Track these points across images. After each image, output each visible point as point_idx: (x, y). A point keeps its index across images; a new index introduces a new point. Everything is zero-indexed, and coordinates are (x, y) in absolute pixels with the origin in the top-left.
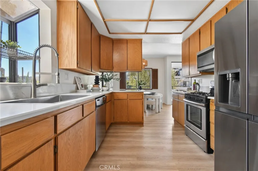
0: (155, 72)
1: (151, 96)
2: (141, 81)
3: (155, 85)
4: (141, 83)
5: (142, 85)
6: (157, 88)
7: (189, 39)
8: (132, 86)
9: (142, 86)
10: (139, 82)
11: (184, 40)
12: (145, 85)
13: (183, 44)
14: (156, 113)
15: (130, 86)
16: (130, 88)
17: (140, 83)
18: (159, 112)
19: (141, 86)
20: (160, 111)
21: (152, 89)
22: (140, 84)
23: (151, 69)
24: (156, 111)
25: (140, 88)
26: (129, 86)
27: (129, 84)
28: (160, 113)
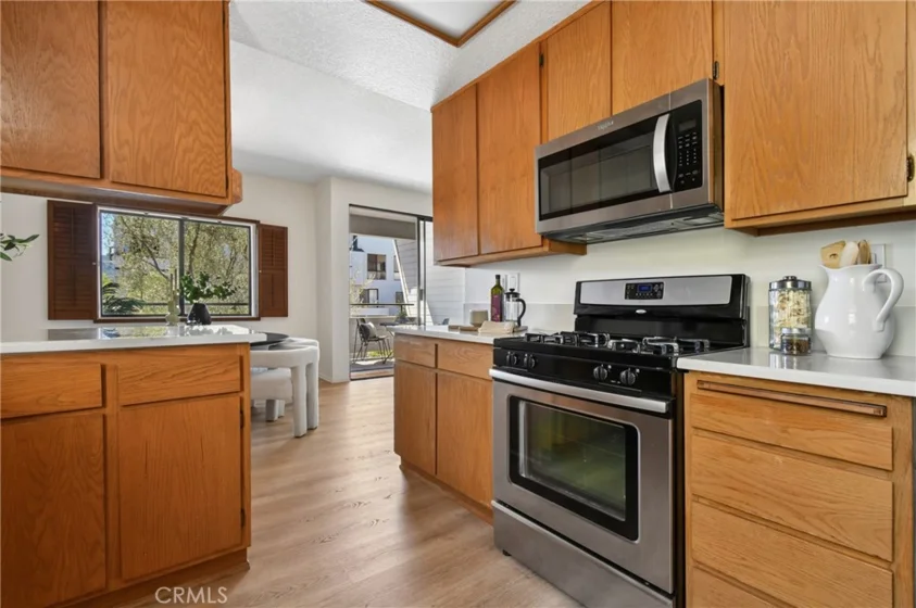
0: (273, 241)
1: (266, 352)
2: (205, 279)
3: (274, 300)
4: (204, 285)
5: (209, 295)
6: (285, 314)
7: (476, 88)
8: (141, 304)
9: (209, 301)
10: (191, 281)
11: (447, 96)
12: (228, 299)
13: (438, 111)
14: (297, 437)
15: (128, 305)
16: (124, 312)
17: (196, 285)
18: (311, 429)
19: (201, 300)
20: (317, 422)
21: (258, 319)
22: (196, 294)
23: (252, 226)
24: (297, 428)
25: (200, 316)
26: (118, 302)
27: (119, 294)
28: (316, 436)
